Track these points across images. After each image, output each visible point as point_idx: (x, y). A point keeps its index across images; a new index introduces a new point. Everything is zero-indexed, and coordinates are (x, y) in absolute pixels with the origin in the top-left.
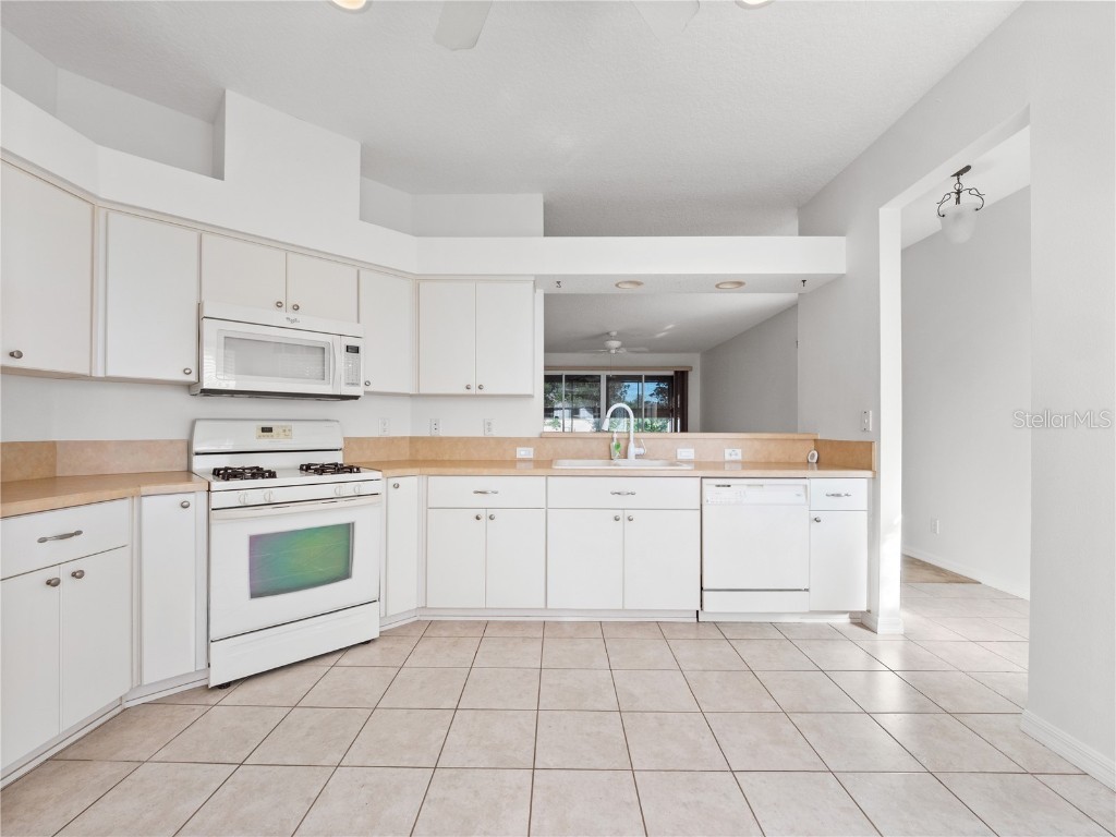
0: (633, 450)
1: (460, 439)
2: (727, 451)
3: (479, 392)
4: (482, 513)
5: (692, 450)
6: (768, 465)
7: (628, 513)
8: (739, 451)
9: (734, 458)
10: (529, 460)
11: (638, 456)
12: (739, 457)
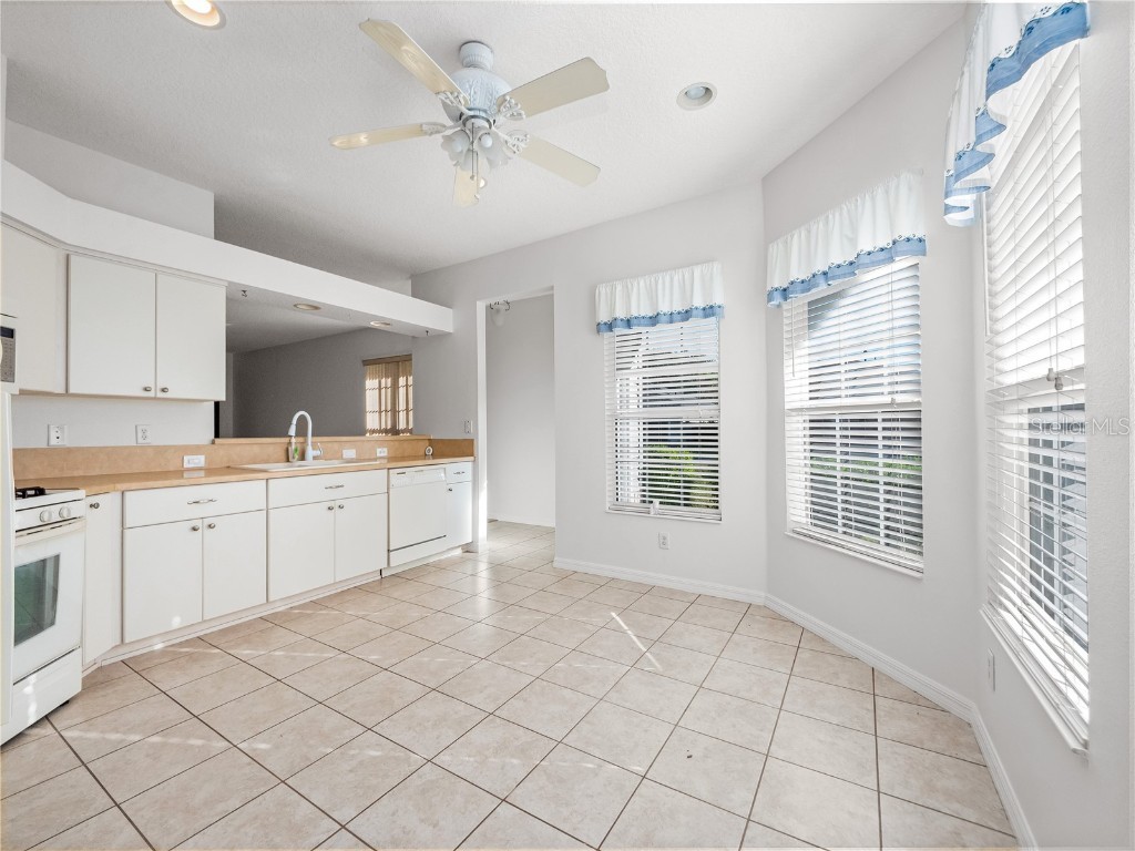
0: (310, 453)
1: (101, 449)
2: (379, 450)
3: (160, 395)
4: (197, 523)
5: (354, 451)
6: (403, 458)
7: (338, 503)
8: (385, 450)
9: (382, 455)
10: (200, 469)
11: (315, 458)
12: (385, 454)
